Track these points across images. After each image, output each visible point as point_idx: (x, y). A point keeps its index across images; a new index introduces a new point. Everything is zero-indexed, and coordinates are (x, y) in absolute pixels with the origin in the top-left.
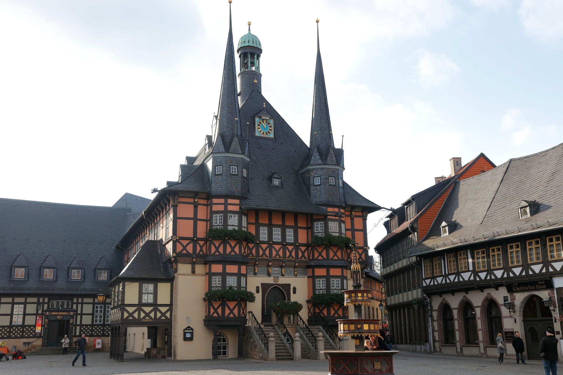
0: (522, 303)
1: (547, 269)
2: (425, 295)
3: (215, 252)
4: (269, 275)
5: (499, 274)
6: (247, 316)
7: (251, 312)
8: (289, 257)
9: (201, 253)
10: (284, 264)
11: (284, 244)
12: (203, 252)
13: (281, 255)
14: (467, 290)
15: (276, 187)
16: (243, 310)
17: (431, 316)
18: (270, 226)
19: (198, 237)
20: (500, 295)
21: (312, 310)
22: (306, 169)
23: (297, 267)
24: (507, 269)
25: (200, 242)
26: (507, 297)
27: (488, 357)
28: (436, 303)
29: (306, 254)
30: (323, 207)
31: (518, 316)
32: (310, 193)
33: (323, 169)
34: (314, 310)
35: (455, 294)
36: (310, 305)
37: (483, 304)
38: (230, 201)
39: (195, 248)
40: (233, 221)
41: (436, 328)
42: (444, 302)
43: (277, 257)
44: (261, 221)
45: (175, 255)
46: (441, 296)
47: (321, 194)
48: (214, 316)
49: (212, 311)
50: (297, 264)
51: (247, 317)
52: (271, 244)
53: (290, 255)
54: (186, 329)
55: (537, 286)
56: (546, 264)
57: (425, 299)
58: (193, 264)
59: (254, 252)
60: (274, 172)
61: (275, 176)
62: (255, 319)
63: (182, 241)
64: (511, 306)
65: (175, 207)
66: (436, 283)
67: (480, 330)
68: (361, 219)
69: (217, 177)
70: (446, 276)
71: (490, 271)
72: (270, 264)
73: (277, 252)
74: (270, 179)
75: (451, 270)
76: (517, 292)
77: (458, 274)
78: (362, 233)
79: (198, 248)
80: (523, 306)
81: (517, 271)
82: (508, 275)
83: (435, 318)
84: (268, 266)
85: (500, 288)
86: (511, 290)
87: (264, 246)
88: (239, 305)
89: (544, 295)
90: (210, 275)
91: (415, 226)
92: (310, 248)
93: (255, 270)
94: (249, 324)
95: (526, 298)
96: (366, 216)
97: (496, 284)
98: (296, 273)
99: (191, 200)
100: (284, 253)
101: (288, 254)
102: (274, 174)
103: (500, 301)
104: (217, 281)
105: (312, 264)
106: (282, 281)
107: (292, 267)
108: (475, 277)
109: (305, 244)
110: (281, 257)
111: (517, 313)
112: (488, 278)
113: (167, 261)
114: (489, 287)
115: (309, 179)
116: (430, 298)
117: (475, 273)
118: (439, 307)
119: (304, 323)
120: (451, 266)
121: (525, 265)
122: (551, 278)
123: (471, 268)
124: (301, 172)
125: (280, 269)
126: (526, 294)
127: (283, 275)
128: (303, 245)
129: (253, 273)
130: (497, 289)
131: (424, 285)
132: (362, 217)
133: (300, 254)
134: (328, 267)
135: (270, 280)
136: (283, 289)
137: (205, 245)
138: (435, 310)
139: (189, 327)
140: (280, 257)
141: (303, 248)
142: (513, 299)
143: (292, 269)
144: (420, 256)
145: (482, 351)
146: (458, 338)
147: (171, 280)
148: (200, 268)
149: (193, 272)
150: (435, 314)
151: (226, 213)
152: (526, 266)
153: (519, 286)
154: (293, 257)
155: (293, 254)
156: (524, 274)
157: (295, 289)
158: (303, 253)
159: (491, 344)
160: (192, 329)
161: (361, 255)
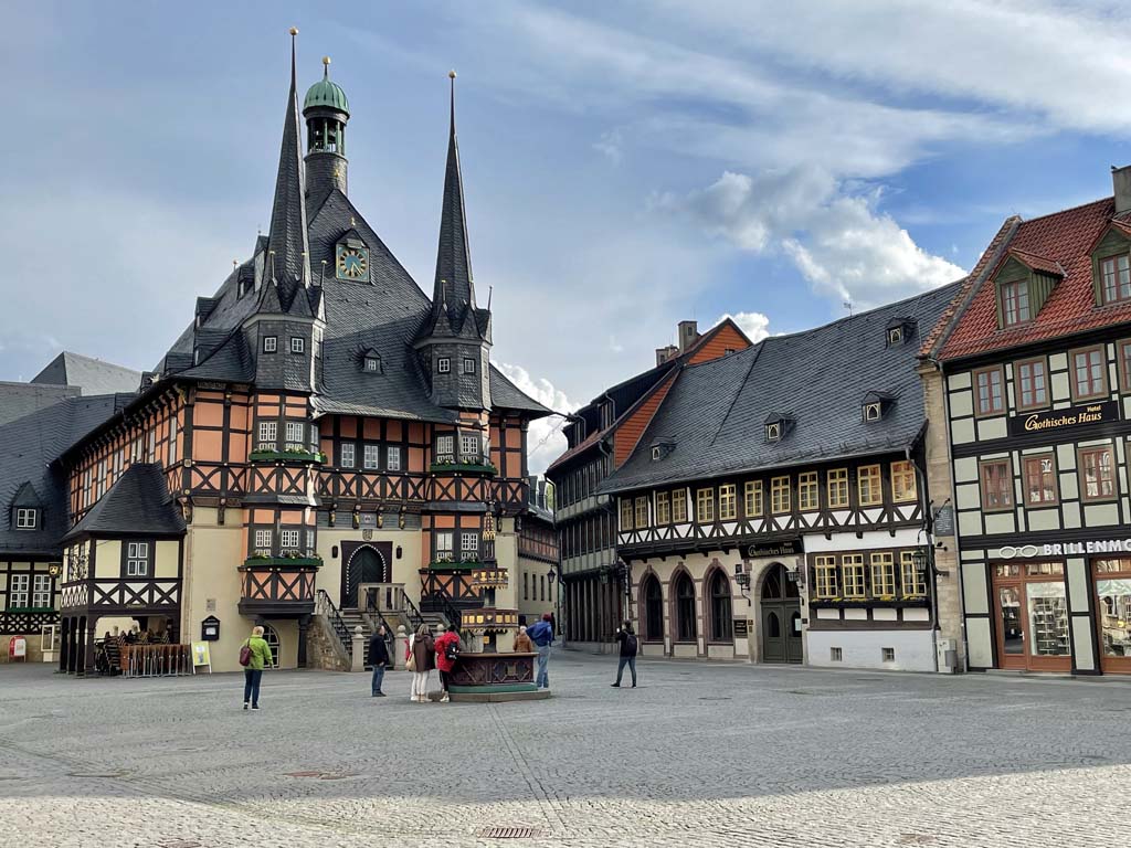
0: (761, 575)
1: (797, 524)
2: (620, 560)
3: (262, 488)
4: (356, 527)
5: (730, 528)
6: (316, 597)
7: (323, 591)
8: (391, 496)
9: (236, 489)
10: (381, 509)
11: (383, 474)
12: (239, 487)
13: (378, 494)
14: (683, 554)
15: (373, 374)
16: (309, 588)
17: (629, 594)
18: (360, 442)
19: (230, 461)
20: (730, 562)
21: (428, 587)
22: (425, 343)
23: (405, 512)
24: (742, 521)
25: (233, 470)
26: (740, 565)
27: (710, 660)
28: (638, 572)
29: (421, 491)
30: (452, 412)
31: (754, 595)
32: (431, 386)
33: (455, 344)
34: (432, 585)
35: (667, 558)
36: (425, 577)
37: (706, 577)
38: (289, 400)
39: (224, 481)
40: (295, 433)
41: (636, 615)
42: (649, 572)
43: (371, 495)
44: (343, 434)
45: (187, 492)
46: (645, 562)
47: (450, 389)
48: (257, 597)
49: (254, 589)
50: (404, 508)
51: (316, 600)
52: (361, 474)
53: (394, 492)
54: (206, 621)
55: (783, 550)
56: (796, 515)
57: (621, 566)
58: (222, 508)
60: (368, 346)
61: (369, 355)
62: (330, 602)
63: (200, 468)
64: (745, 580)
65: (189, 408)
66: (638, 541)
67: (700, 617)
68: (518, 431)
69: (266, 356)
70: (653, 529)
71: (717, 524)
72: (358, 507)
73: (371, 487)
74: (361, 358)
75: (661, 520)
76: (755, 557)
77: (671, 527)
78: (518, 454)
79: (231, 481)
80: (762, 579)
81: (756, 525)
82: (743, 530)
83: (635, 598)
84: (355, 511)
85: (731, 551)
86: (745, 556)
87: (348, 477)
88: (302, 579)
89: (790, 563)
90: (252, 527)
91: (610, 442)
92: (428, 481)
93: (330, 518)
94: (318, 611)
95: (766, 568)
96: (526, 427)
97: (726, 546)
98: (402, 523)
99: (220, 396)
100: (383, 489)
101: (389, 490)
102: (369, 350)
103: (731, 572)
104: (265, 538)
105: (431, 508)
106: (379, 536)
107: (396, 513)
108: (695, 533)
109: (420, 474)
110: (378, 496)
111: (753, 591)
112: (715, 535)
113: (171, 502)
114: (716, 549)
115: (430, 362)
116: (628, 563)
117: (696, 526)
118: (642, 580)
119: (413, 608)
120: (661, 514)
121: (768, 517)
122: (801, 537)
123: (691, 519)
124: (416, 347)
125: (374, 516)
126: (767, 562)
127: (380, 527)
128: (416, 475)
129: (327, 523)
130: (727, 553)
131: (620, 542)
132: (519, 427)
133: (411, 491)
134: (458, 514)
135: (357, 536)
136: (379, 549)
137: (243, 476)
138: (635, 585)
139: (212, 617)
140: (375, 495)
141: (416, 481)
142: (749, 569)
143: (397, 516)
144: (615, 495)
145: (702, 651)
146: (667, 631)
147: (179, 536)
148: (232, 516)
149: (221, 522)
150: (635, 591)
151: (282, 421)
152: (769, 519)
153: (757, 549)
154: (398, 496)
155: (399, 491)
156: (765, 530)
157: (399, 551)
158: (416, 489)
159: (715, 639)
160: (218, 621)
161: (514, 493)
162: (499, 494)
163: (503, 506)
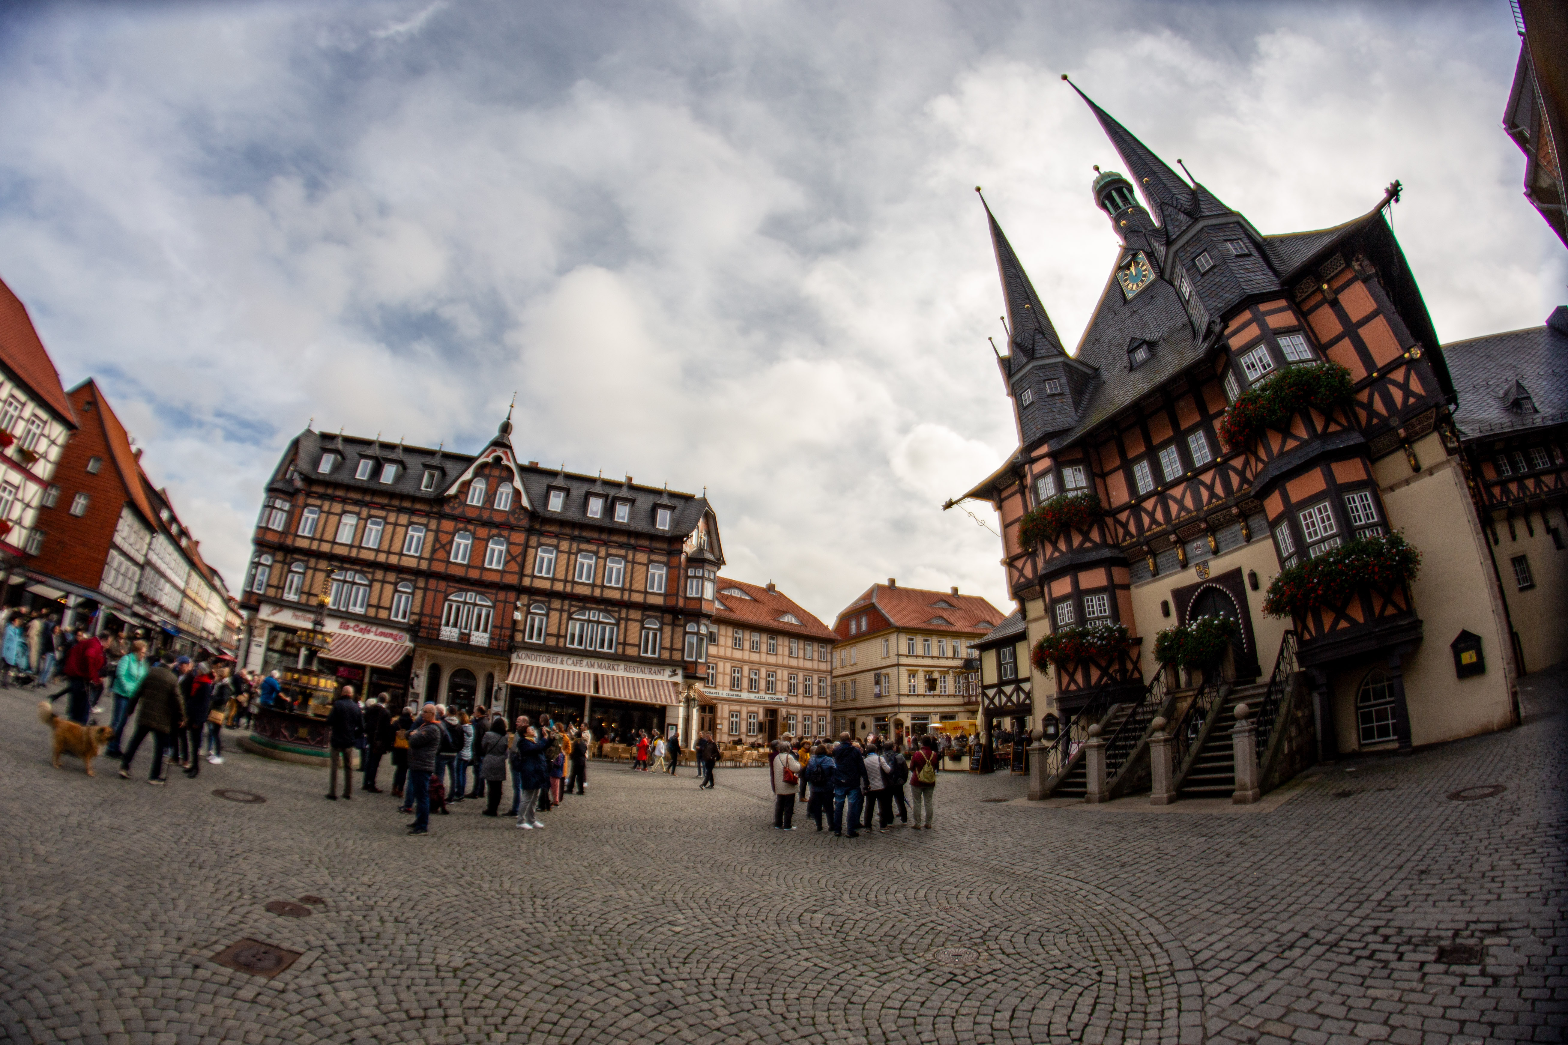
4: (1184, 566)
8: (1209, 502)
10: (1207, 525)
11: (1190, 476)
13: (1192, 507)
18: (1152, 455)
23: (1243, 516)
29: (1250, 474)
39: (1035, 567)
43: (1183, 514)
44: (1131, 455)
50: (1235, 510)
52: (1164, 491)
53: (1213, 495)
59: (1132, 528)
61: (1133, 346)
63: (1016, 564)
72: (1174, 539)
73: (1180, 502)
84: (1172, 545)
87: (1150, 504)
93: (1149, 566)
98: (1246, 533)
100: (1197, 498)
101: (1205, 495)
102: (1133, 343)
105: (1252, 493)
106: (1218, 566)
107: (1233, 522)
110: (1191, 512)
125: (1201, 541)
127: (1216, 552)
128: (1235, 454)
133: (1235, 481)
135: (1190, 577)
136: (1224, 586)
140: (1187, 511)
141: (1238, 463)
143: (1237, 526)
154: (1218, 498)
155: (1219, 490)
157: (1253, 576)
158: (1241, 473)
161: (1404, 387)
162: (1379, 405)
163: (1395, 422)
